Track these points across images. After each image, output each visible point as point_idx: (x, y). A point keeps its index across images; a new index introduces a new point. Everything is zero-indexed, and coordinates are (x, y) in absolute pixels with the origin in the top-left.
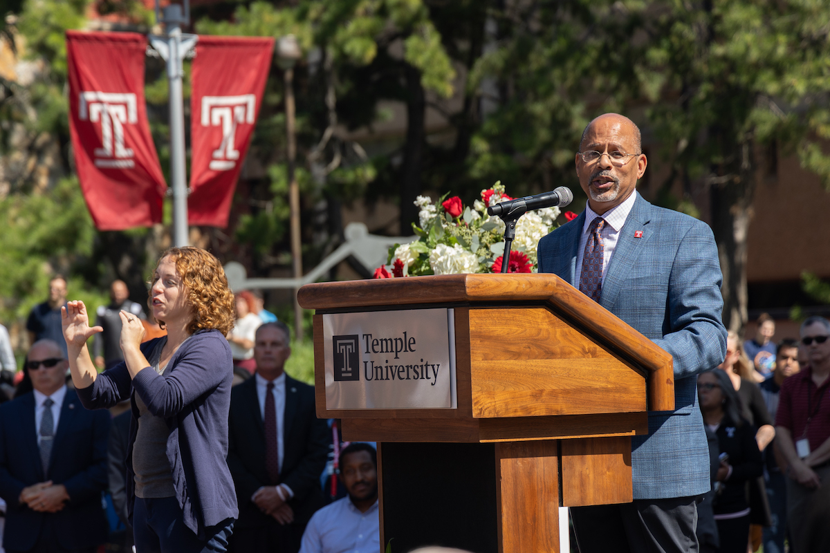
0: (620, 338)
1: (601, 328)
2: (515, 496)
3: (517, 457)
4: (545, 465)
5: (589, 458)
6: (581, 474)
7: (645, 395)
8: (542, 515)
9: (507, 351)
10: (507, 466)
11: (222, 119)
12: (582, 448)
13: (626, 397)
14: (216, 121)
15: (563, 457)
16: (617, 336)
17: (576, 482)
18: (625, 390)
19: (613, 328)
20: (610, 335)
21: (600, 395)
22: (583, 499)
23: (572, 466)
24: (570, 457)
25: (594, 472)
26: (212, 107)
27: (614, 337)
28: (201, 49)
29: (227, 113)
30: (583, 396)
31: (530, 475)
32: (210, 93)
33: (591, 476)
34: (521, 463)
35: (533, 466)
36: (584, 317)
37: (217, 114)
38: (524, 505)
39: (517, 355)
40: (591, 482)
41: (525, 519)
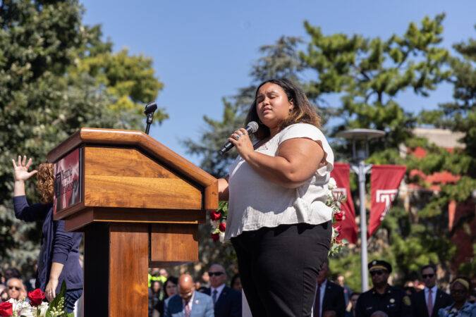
0: (182, 168)
1: (170, 162)
2: (119, 253)
3: (121, 231)
4: (140, 238)
5: (170, 236)
6: (164, 243)
7: (201, 201)
8: (136, 265)
9: (109, 171)
10: (115, 237)
11: (385, 199)
12: (165, 229)
13: (188, 201)
14: (383, 200)
15: (152, 234)
16: (180, 166)
17: (160, 247)
18: (188, 197)
19: (178, 162)
20: (175, 166)
21: (171, 199)
22: (164, 258)
23: (158, 239)
24: (157, 234)
25: (173, 244)
26: (381, 195)
27: (178, 167)
28: (374, 170)
29: (387, 197)
30: (159, 199)
31: (130, 242)
32: (380, 189)
33: (171, 245)
34: (124, 236)
35: (132, 237)
36: (159, 155)
37: (383, 197)
38: (125, 258)
39: (116, 174)
40: (171, 248)
41: (125, 266)
